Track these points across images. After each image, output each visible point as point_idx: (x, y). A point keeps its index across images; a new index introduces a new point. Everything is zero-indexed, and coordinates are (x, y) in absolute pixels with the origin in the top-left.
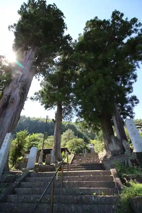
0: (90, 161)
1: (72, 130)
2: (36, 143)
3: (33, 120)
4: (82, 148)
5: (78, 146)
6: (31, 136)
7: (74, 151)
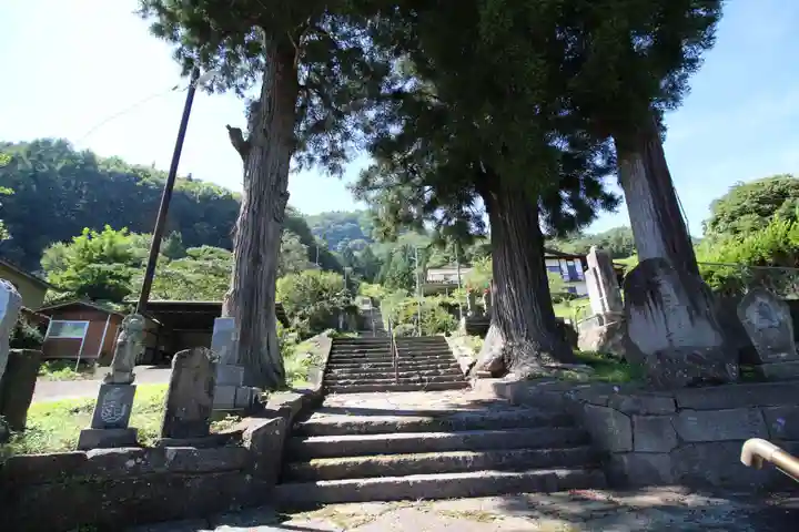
0: (417, 378)
1: (298, 237)
2: (120, 273)
3: (113, 168)
4: (337, 309)
5: (323, 299)
6: (96, 240)
7: (302, 318)
